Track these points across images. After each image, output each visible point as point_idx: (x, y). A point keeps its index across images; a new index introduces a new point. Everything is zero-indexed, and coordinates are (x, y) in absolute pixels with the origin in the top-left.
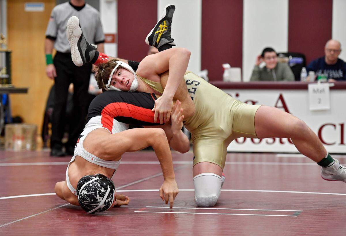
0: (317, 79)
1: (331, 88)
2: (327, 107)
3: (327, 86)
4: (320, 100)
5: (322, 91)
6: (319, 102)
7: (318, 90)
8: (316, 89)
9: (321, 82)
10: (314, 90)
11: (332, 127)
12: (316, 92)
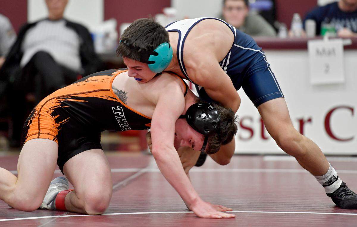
0: (319, 32)
1: (346, 48)
2: (340, 79)
3: (339, 44)
4: (327, 67)
5: (331, 52)
6: (327, 71)
7: (324, 51)
8: (321, 49)
9: (330, 38)
10: (318, 52)
11: (349, 112)
12: (321, 53)
